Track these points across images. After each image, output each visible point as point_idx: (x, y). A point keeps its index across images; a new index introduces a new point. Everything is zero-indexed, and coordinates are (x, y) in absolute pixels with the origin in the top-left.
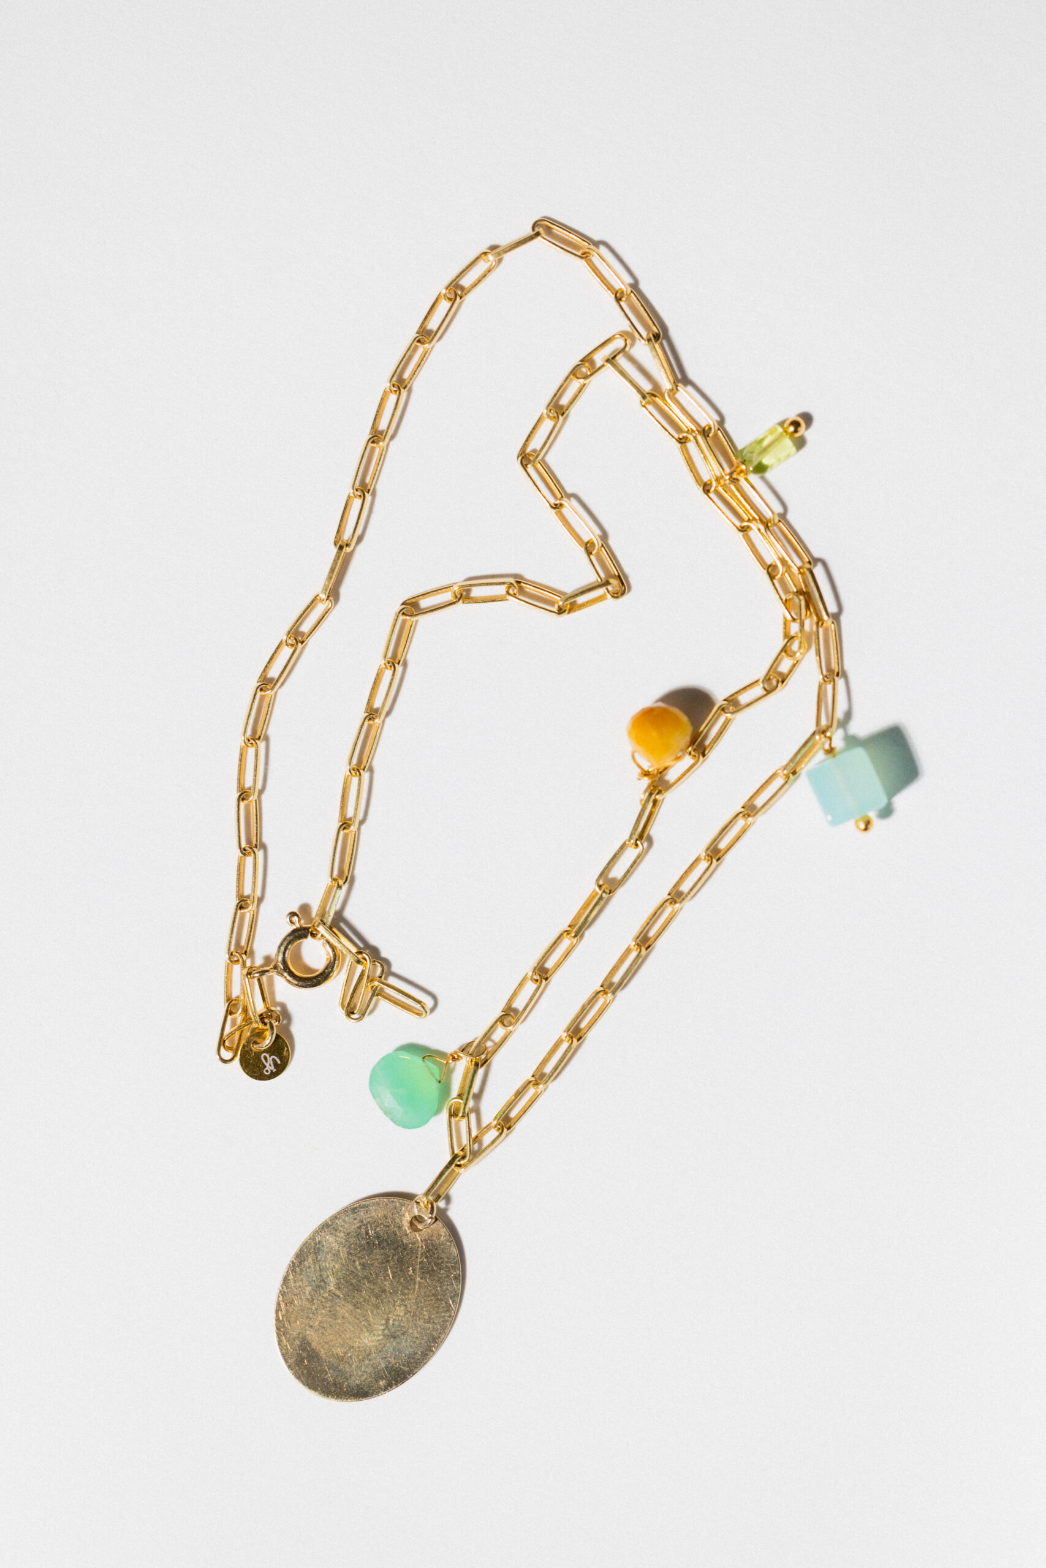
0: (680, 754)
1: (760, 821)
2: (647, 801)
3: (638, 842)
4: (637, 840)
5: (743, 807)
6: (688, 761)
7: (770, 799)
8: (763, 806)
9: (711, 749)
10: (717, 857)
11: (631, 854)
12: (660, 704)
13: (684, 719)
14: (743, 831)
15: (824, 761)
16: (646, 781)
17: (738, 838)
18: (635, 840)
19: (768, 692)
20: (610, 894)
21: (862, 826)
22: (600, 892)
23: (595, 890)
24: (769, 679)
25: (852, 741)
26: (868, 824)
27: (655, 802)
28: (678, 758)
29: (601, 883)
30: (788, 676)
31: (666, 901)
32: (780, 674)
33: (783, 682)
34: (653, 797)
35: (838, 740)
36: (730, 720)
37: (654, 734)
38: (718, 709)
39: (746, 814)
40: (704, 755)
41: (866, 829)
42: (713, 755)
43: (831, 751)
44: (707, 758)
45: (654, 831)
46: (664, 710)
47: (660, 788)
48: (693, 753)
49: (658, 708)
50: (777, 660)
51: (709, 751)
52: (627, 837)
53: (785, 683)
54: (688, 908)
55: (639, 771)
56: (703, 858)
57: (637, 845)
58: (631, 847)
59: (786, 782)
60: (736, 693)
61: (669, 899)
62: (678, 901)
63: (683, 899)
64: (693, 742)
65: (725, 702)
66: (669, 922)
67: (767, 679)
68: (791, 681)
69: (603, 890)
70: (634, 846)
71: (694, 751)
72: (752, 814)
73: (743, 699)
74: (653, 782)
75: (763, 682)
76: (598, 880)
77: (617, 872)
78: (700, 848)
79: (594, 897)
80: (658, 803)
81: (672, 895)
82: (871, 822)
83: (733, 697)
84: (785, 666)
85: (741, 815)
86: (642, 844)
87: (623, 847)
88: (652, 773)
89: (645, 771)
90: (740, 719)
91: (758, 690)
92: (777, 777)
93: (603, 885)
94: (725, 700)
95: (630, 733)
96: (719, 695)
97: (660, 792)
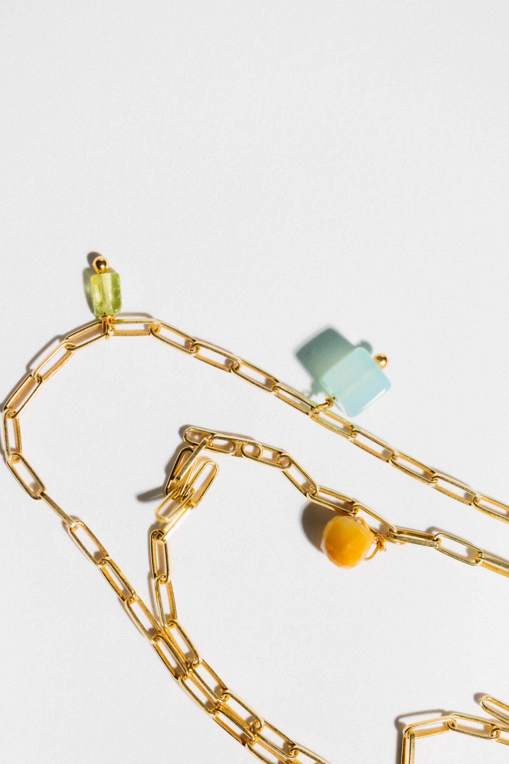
0: (359, 521)
1: (395, 446)
2: (401, 539)
3: (435, 539)
4: (434, 540)
5: (388, 461)
6: (360, 513)
7: (376, 441)
8: (383, 446)
9: (347, 498)
10: (432, 473)
11: (445, 543)
12: (323, 545)
13: (330, 524)
14: (405, 457)
15: (338, 407)
16: (387, 544)
17: (413, 460)
18: (434, 542)
19: (291, 462)
20: (482, 553)
21: (383, 362)
22: (482, 560)
23: (481, 565)
24: (281, 464)
25: (316, 388)
26: (381, 358)
27: (399, 532)
28: (363, 522)
29: (474, 561)
30: (274, 450)
31: (476, 505)
32: (274, 456)
33: (280, 453)
34: (396, 535)
35: (319, 399)
36: (320, 488)
37: (349, 546)
38: (314, 499)
39: (393, 458)
40: (353, 502)
41: (385, 359)
42: (351, 495)
43: (329, 402)
44: (355, 500)
45: (422, 528)
46: (328, 542)
47: (388, 531)
48: (353, 512)
49: (326, 547)
50: (264, 462)
51: (349, 499)
52: (432, 549)
53: (281, 451)
54: (476, 488)
55: (379, 552)
56: (435, 484)
57: (437, 540)
58: (440, 545)
59: (359, 432)
60: (298, 488)
61: (474, 504)
62: (474, 496)
63: (472, 492)
64: (345, 514)
65: (308, 495)
66: (492, 499)
67: (281, 466)
68: (278, 446)
69: (480, 559)
70: (439, 542)
71: (352, 511)
72: (392, 453)
73: (301, 480)
74: (386, 539)
75: (283, 468)
76: (472, 564)
77: (462, 550)
78: (427, 488)
79: (486, 564)
80: (400, 530)
81: (470, 502)
82: (378, 356)
83: (302, 489)
84: (267, 454)
85: (394, 461)
86: (436, 536)
87: (443, 551)
88: (378, 540)
89: (377, 547)
90: (319, 481)
91: (292, 471)
92: (356, 441)
93: (475, 559)
94: (305, 495)
95: (353, 566)
96: (304, 501)
97: (391, 530)
